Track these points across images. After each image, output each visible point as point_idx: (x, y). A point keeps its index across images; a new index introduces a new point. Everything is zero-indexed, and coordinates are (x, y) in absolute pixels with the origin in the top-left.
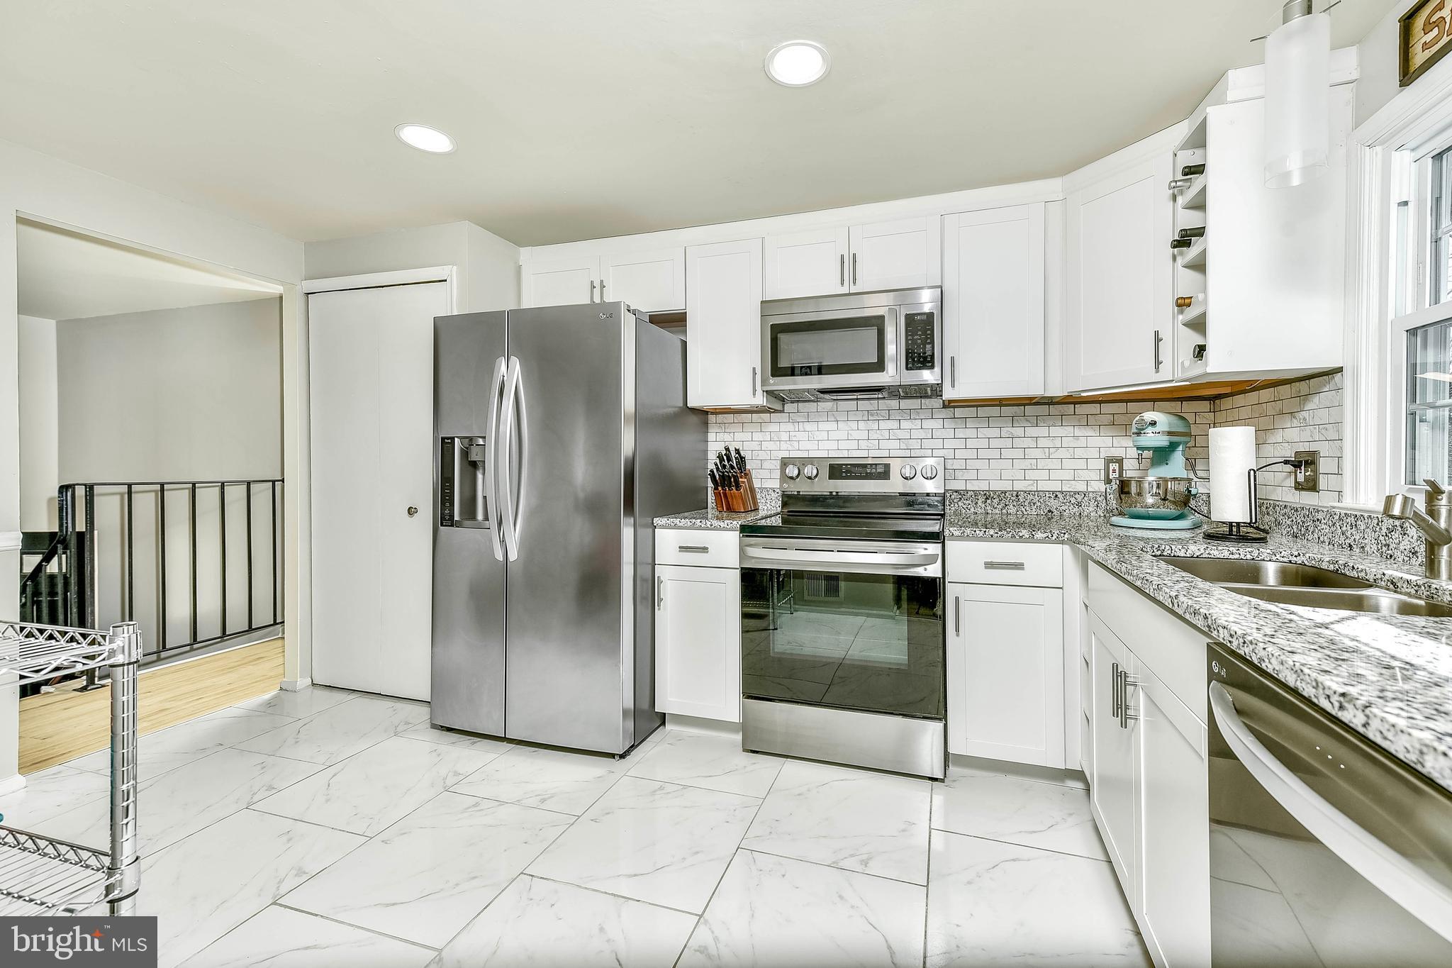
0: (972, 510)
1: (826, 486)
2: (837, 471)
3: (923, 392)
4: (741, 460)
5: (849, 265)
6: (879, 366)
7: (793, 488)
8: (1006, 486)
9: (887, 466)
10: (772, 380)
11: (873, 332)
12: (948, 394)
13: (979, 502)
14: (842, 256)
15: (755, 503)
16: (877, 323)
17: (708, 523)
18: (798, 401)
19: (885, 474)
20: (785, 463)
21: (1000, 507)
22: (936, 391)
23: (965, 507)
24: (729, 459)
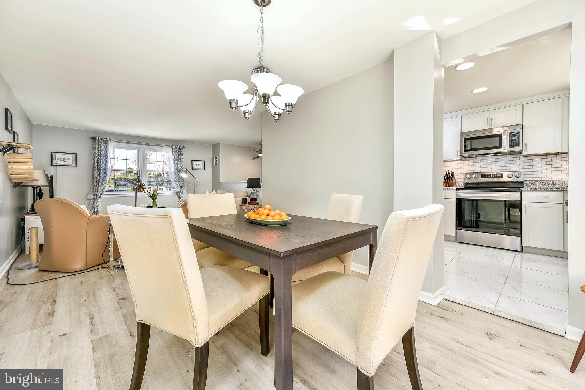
0: (535, 186)
1: (480, 180)
2: (484, 176)
3: (515, 153)
4: (453, 174)
5: (490, 121)
6: (500, 147)
7: (469, 181)
8: (549, 179)
9: (502, 174)
10: (464, 153)
11: (498, 138)
12: (525, 153)
13: (538, 184)
14: (488, 119)
15: (456, 185)
16: (500, 136)
17: (447, 188)
18: (470, 157)
19: (502, 176)
20: (466, 174)
21: (546, 185)
22: (521, 153)
23: (532, 185)
24: (449, 173)
